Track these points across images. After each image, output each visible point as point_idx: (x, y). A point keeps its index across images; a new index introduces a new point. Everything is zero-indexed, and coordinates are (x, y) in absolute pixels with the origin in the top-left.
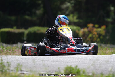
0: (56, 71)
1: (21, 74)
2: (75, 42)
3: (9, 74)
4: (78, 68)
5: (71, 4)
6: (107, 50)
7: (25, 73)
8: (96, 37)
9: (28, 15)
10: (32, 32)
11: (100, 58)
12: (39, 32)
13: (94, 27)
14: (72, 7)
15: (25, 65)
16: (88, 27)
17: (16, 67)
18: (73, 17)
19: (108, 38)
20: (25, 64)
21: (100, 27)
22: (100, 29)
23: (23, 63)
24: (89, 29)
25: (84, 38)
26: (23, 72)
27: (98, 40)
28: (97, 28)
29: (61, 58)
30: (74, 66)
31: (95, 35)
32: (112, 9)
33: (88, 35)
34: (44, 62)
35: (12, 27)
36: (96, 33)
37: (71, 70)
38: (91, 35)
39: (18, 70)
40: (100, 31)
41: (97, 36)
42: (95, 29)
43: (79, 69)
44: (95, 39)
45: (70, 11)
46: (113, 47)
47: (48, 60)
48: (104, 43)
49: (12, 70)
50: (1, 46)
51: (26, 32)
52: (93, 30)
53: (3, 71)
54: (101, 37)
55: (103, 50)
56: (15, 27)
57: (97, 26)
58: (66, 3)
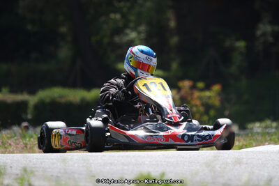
2: (180, 118)
5: (139, 33)
8: (198, 111)
10: (48, 100)
12: (63, 100)
13: (193, 87)
14: (141, 40)
16: (179, 89)
19: (227, 113)
21: (208, 88)
22: (207, 94)
24: (183, 92)
27: (205, 118)
28: (202, 90)
31: (196, 106)
36: (198, 103)
40: (209, 97)
41: (202, 109)
42: (197, 94)
44: (197, 116)
51: (32, 100)
52: (192, 94)
54: (212, 113)
56: (5, 90)
57: (201, 85)
58: (128, 31)
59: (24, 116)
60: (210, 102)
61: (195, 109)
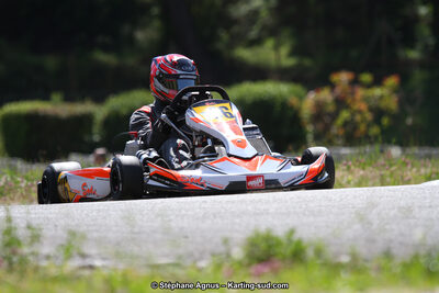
0: (213, 255)
1: (84, 267)
3: (37, 269)
4: (296, 237)
6: (409, 167)
7: (98, 263)
8: (364, 120)
9: (106, 49)
10: (124, 111)
11: (381, 198)
13: (355, 82)
14: (270, 9)
15: (95, 235)
16: (332, 86)
17: (64, 242)
18: (276, 48)
19: (409, 121)
20: (97, 231)
21: (378, 82)
22: (377, 92)
23: (90, 228)
24: (338, 91)
25: (320, 126)
26: (88, 262)
27: (375, 130)
28: (369, 86)
29: (233, 202)
30: (280, 232)
31: (360, 112)
32: (423, 11)
33: (335, 116)
34: (170, 220)
35: (46, 97)
36: (363, 106)
37: (270, 247)
38: (345, 115)
39: (69, 256)
40: (381, 97)
41: (369, 116)
42: (361, 92)
43: (299, 242)
44: (362, 128)
45: (264, 28)
46: (429, 157)
47: (183, 212)
48: (394, 140)
49: (48, 257)
50: (6, 170)
51: (100, 112)
52: (353, 93)
53: (15, 259)
54: (385, 121)
55: (393, 168)
56: (56, 97)
57: (366, 78)
59: (86, 138)
60: (383, 105)
61: (358, 118)
